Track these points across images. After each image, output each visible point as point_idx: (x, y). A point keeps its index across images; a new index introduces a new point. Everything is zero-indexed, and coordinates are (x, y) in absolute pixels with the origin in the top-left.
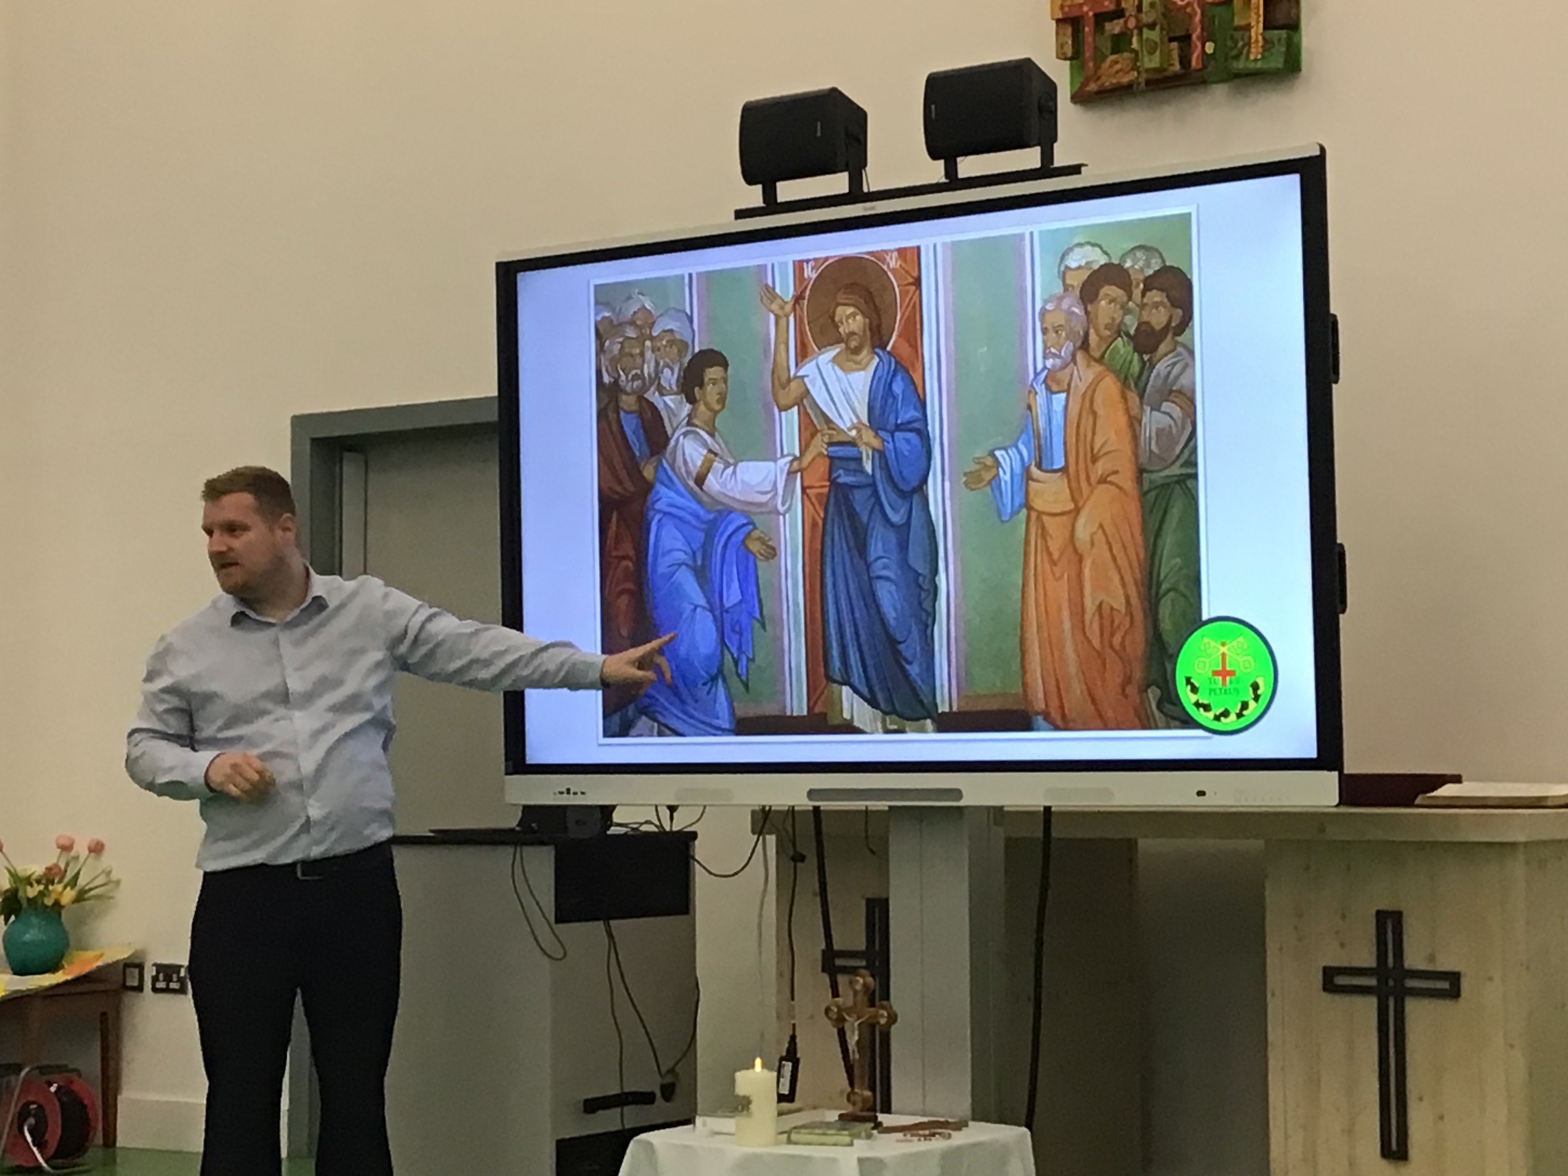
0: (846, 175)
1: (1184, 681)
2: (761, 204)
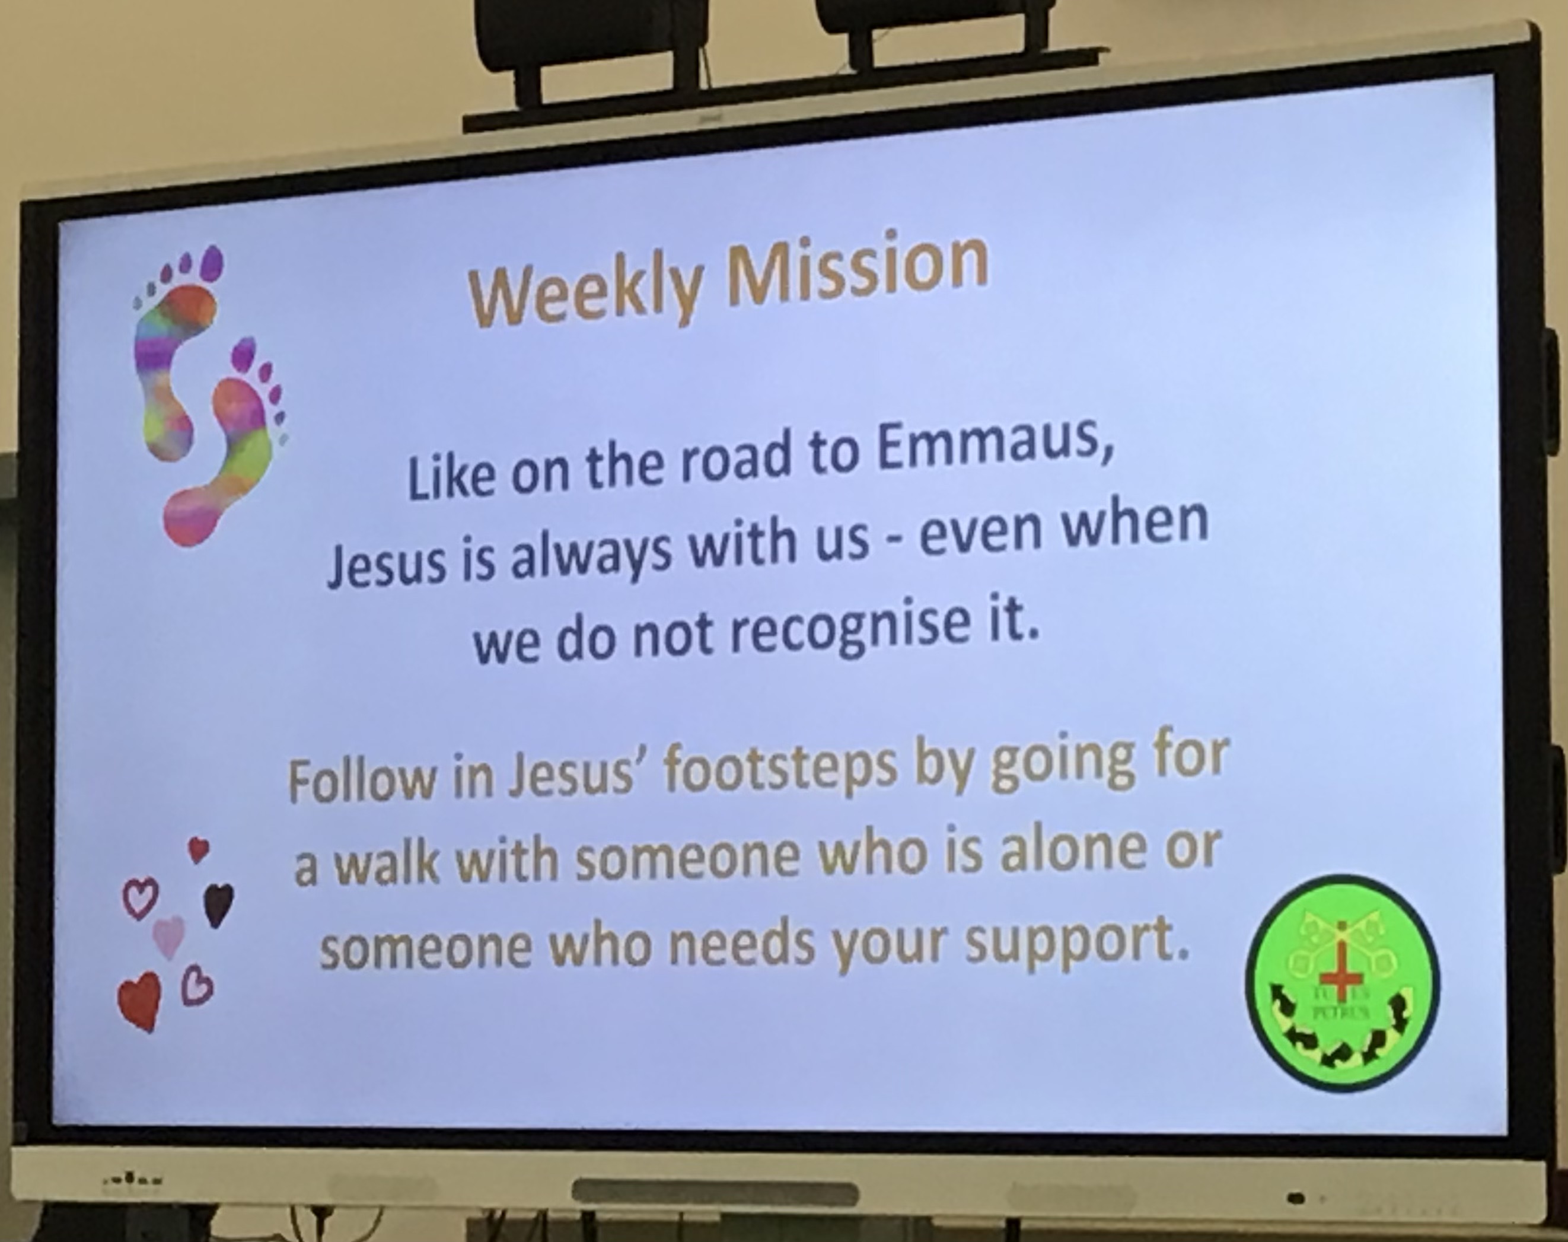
0: (668, 57)
1: (1268, 992)
2: (512, 107)
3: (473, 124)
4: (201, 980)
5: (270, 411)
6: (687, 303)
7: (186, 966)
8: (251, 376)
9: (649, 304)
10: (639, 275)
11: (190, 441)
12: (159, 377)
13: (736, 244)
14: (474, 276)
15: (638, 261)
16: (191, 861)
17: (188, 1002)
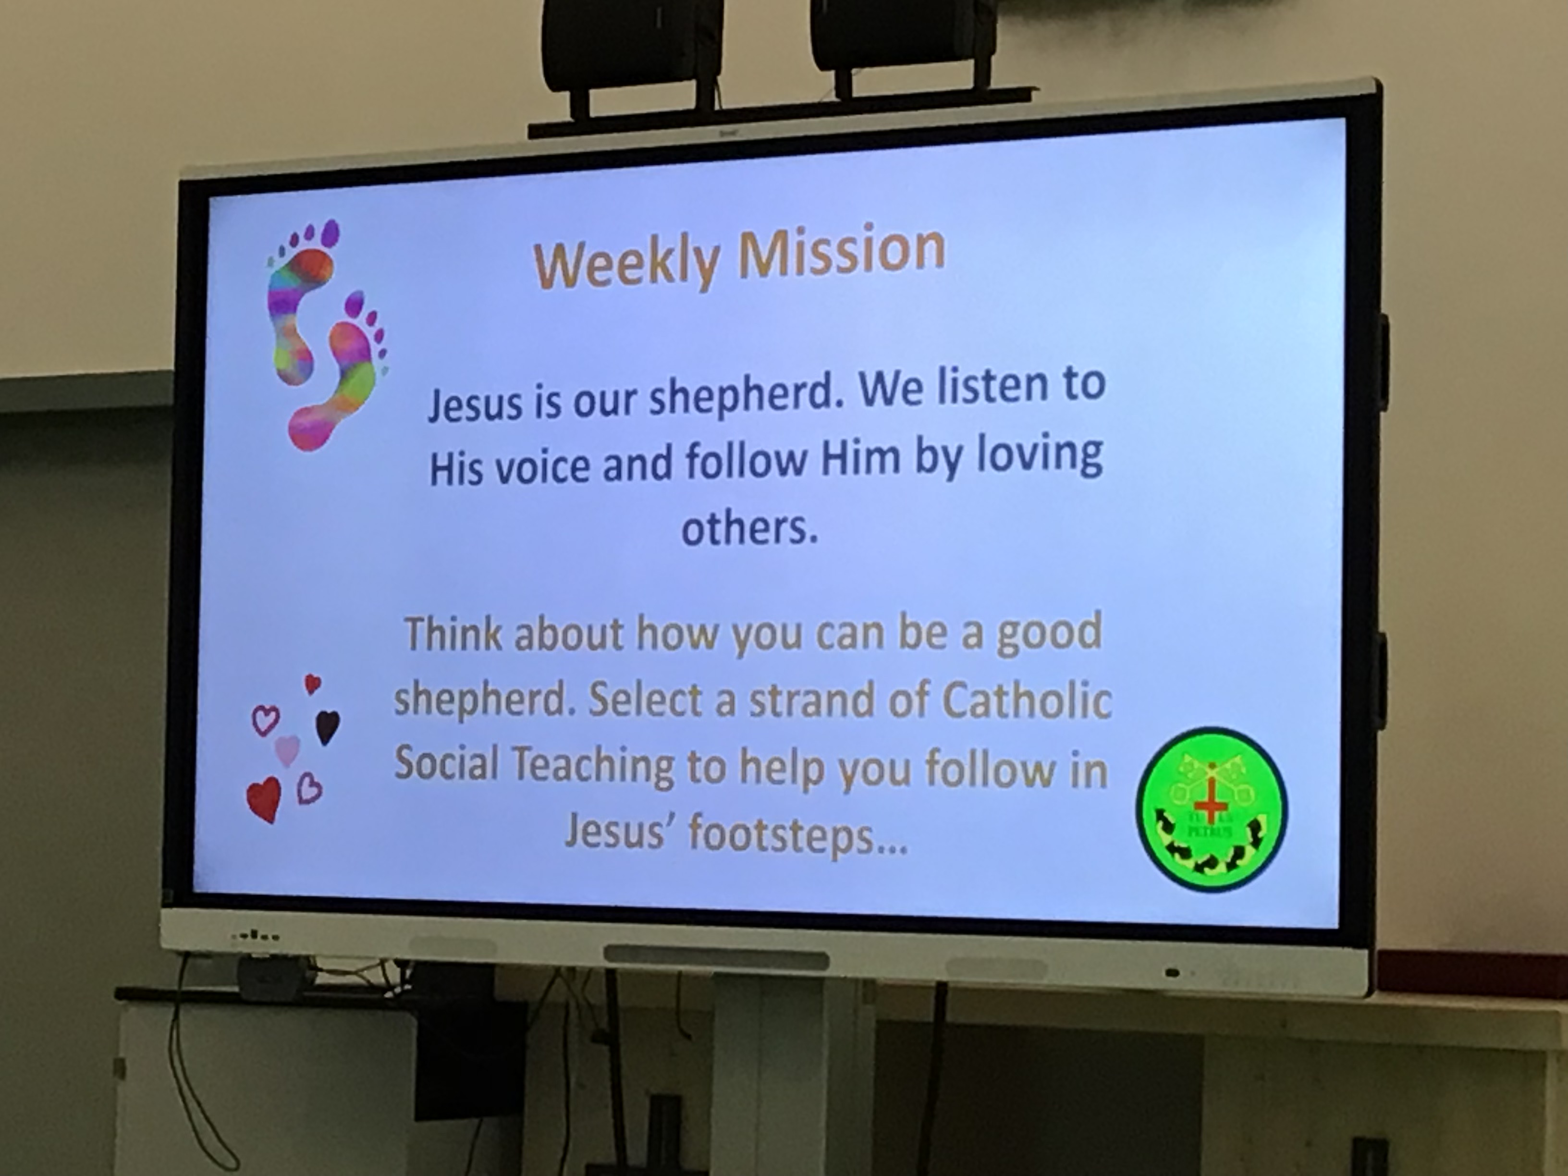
0: (693, 83)
1: (1154, 815)
2: (568, 118)
3: (537, 131)
4: (313, 784)
5: (375, 348)
6: (707, 275)
7: (301, 773)
8: (360, 321)
9: (676, 274)
10: (669, 252)
11: (311, 369)
12: (288, 320)
13: (747, 230)
14: (538, 248)
15: (669, 241)
16: (306, 692)
17: (301, 801)
